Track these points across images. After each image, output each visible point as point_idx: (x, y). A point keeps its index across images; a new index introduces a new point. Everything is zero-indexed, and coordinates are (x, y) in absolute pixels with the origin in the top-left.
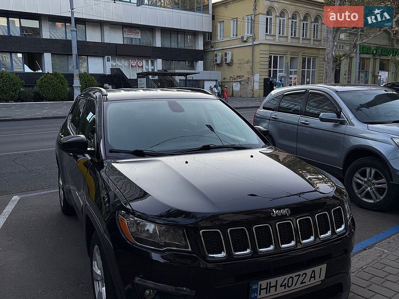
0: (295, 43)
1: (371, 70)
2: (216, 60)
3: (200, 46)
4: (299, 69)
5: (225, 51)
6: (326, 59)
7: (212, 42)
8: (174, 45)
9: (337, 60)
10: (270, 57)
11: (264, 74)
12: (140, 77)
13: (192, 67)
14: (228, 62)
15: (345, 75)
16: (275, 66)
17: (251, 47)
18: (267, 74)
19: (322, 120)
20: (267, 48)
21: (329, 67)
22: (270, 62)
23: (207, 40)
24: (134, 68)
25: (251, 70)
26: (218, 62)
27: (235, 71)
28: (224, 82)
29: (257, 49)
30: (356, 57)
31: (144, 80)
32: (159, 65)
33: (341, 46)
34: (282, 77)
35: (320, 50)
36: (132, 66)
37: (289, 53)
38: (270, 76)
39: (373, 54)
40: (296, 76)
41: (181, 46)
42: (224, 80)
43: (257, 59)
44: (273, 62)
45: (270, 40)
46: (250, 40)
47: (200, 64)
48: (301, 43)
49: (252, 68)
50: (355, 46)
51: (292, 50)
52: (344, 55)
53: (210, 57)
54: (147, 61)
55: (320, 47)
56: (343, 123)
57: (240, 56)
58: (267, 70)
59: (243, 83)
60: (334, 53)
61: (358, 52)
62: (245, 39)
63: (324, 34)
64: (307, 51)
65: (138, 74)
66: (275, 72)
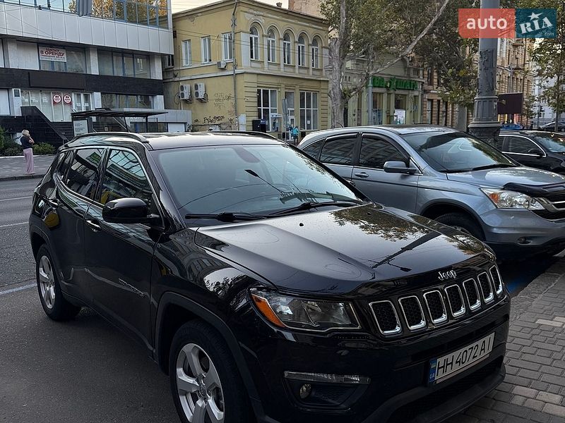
0: (289, 72)
1: (385, 109)
2: (183, 94)
3: (157, 74)
4: (297, 108)
5: (195, 82)
6: (333, 95)
7: (174, 69)
8: (119, 73)
9: (345, 96)
10: (259, 91)
11: (252, 114)
12: (77, 119)
13: (147, 103)
14: (200, 97)
15: (354, 115)
16: (266, 104)
17: (231, 80)
18: (256, 114)
19: (388, 170)
20: (254, 78)
21: (333, 105)
22: (259, 97)
23: (167, 66)
24: (59, 106)
25: (233, 109)
26: (186, 97)
27: (210, 110)
28: (196, 126)
29: (240, 80)
30: (368, 92)
31: (84, 123)
32: (96, 101)
33: (348, 78)
34: (275, 118)
35: (322, 83)
36: (54, 103)
37: (283, 86)
38: (260, 117)
39: (386, 87)
40: (293, 117)
41: (129, 73)
42: (196, 123)
43: (242, 94)
44: (263, 97)
45: (257, 68)
46: (230, 67)
47: (159, 101)
48: (297, 73)
49: (235, 106)
50: (367, 78)
51: (289, 82)
52: (354, 89)
53: (173, 90)
54: (79, 95)
55: (322, 79)
56: (412, 173)
57: (217, 89)
58: (256, 109)
59: (224, 127)
60: (341, 87)
61: (370, 85)
62: (223, 66)
63: (326, 61)
64: (305, 84)
65: (73, 115)
66: (266, 112)
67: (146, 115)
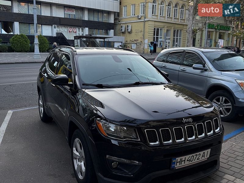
0: (169, 20)
1: (214, 39)
2: (122, 30)
3: (112, 21)
4: (171, 36)
5: (127, 24)
6: (188, 31)
7: (119, 18)
8: (96, 20)
9: (194, 32)
10: (155, 29)
11: (151, 39)
12: (77, 39)
13: (107, 33)
14: (129, 31)
15: (199, 41)
16: (157, 35)
17: (143, 24)
18: (153, 39)
19: (194, 68)
20: (153, 23)
21: (189, 36)
22: (154, 32)
23: (116, 17)
24: (71, 33)
25: (143, 37)
26: (123, 31)
27: (132, 37)
28: (127, 43)
29: (147, 23)
30: (206, 31)
31: (79, 40)
32: (86, 31)
33: (197, 24)
34: (161, 41)
35: (184, 26)
36: (69, 31)
37: (166, 27)
38: (154, 40)
39: (215, 29)
40: (169, 41)
41: (100, 20)
42: (126, 42)
43: (147, 30)
44: (156, 32)
45: (154, 18)
46: (143, 18)
47: (112, 32)
48: (173, 21)
49: (144, 35)
50: (205, 24)
51: (167, 25)
52: (199, 29)
53: (118, 27)
54: (79, 29)
55: (184, 24)
57: (136, 27)
58: (153, 37)
59: (138, 44)
60: (193, 28)
61: (207, 27)
62: (140, 18)
63: (187, 16)
64: (176, 26)
65: (74, 37)
66: (157, 38)
67: (104, 38)
